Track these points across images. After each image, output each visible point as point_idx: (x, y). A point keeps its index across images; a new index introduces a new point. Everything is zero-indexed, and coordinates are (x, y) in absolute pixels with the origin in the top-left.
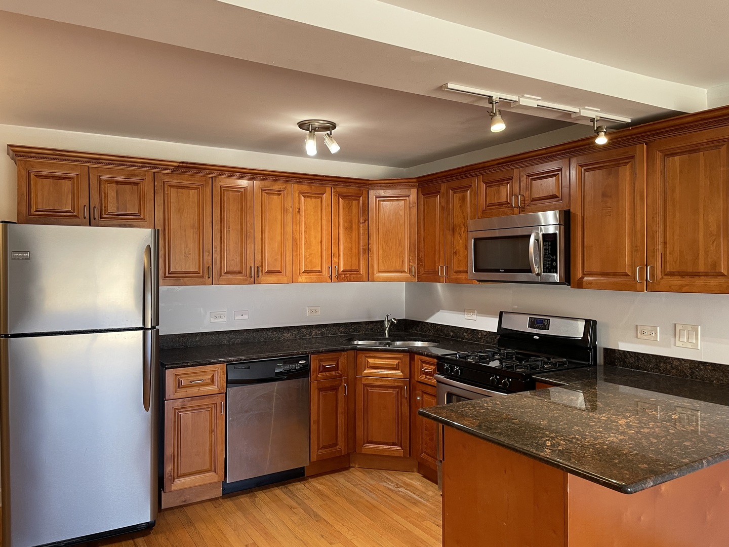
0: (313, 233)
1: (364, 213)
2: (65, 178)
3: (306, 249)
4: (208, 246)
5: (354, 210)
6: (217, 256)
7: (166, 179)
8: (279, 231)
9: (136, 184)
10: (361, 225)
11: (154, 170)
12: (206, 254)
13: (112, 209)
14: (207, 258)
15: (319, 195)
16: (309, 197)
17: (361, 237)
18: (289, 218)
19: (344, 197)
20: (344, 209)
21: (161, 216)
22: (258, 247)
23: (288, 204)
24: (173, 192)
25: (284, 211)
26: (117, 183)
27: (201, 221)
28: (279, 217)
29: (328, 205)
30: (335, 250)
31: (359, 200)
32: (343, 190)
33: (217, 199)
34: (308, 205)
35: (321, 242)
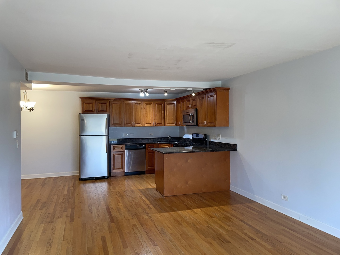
0: (149, 114)
1: (163, 108)
2: (91, 103)
3: (147, 118)
4: (122, 117)
5: (160, 108)
6: (124, 120)
7: (112, 102)
8: (139, 114)
9: (106, 104)
10: (162, 111)
11: (109, 100)
12: (121, 119)
13: (100, 109)
14: (122, 120)
15: (150, 104)
16: (147, 105)
17: (162, 114)
18: (142, 110)
19: (157, 104)
20: (157, 107)
21: (111, 111)
22: (134, 117)
23: (142, 107)
24: (114, 105)
25: (141, 108)
26: (102, 104)
27: (120, 111)
28: (140, 110)
29: (153, 107)
30: (155, 118)
31: (162, 105)
32: (157, 102)
33: (124, 106)
34: (148, 107)
35: (151, 116)
